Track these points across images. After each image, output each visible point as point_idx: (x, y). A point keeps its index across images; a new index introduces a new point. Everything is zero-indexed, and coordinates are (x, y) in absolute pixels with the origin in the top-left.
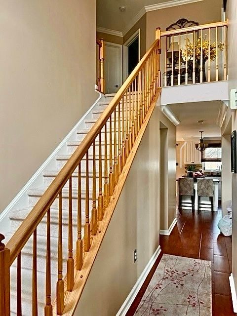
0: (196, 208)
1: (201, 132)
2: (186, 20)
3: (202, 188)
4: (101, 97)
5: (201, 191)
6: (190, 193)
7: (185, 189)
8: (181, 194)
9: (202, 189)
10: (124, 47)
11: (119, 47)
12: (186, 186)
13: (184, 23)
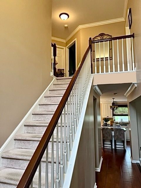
0: (113, 148)
1: (113, 99)
2: (104, 34)
3: (117, 134)
4: (54, 79)
5: (116, 137)
6: (109, 138)
7: (106, 135)
8: (104, 139)
9: (117, 136)
10: (66, 48)
11: (63, 49)
12: (107, 134)
13: (103, 35)
